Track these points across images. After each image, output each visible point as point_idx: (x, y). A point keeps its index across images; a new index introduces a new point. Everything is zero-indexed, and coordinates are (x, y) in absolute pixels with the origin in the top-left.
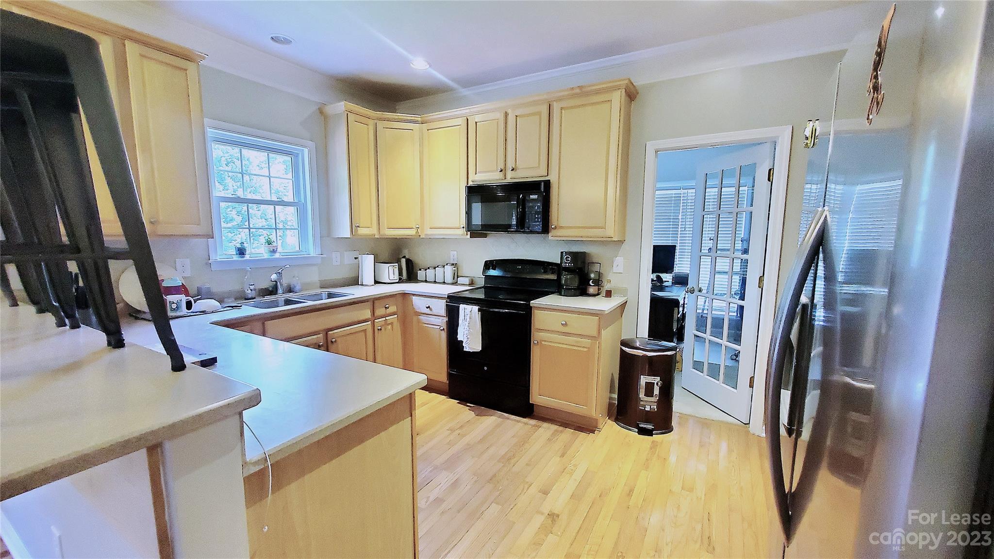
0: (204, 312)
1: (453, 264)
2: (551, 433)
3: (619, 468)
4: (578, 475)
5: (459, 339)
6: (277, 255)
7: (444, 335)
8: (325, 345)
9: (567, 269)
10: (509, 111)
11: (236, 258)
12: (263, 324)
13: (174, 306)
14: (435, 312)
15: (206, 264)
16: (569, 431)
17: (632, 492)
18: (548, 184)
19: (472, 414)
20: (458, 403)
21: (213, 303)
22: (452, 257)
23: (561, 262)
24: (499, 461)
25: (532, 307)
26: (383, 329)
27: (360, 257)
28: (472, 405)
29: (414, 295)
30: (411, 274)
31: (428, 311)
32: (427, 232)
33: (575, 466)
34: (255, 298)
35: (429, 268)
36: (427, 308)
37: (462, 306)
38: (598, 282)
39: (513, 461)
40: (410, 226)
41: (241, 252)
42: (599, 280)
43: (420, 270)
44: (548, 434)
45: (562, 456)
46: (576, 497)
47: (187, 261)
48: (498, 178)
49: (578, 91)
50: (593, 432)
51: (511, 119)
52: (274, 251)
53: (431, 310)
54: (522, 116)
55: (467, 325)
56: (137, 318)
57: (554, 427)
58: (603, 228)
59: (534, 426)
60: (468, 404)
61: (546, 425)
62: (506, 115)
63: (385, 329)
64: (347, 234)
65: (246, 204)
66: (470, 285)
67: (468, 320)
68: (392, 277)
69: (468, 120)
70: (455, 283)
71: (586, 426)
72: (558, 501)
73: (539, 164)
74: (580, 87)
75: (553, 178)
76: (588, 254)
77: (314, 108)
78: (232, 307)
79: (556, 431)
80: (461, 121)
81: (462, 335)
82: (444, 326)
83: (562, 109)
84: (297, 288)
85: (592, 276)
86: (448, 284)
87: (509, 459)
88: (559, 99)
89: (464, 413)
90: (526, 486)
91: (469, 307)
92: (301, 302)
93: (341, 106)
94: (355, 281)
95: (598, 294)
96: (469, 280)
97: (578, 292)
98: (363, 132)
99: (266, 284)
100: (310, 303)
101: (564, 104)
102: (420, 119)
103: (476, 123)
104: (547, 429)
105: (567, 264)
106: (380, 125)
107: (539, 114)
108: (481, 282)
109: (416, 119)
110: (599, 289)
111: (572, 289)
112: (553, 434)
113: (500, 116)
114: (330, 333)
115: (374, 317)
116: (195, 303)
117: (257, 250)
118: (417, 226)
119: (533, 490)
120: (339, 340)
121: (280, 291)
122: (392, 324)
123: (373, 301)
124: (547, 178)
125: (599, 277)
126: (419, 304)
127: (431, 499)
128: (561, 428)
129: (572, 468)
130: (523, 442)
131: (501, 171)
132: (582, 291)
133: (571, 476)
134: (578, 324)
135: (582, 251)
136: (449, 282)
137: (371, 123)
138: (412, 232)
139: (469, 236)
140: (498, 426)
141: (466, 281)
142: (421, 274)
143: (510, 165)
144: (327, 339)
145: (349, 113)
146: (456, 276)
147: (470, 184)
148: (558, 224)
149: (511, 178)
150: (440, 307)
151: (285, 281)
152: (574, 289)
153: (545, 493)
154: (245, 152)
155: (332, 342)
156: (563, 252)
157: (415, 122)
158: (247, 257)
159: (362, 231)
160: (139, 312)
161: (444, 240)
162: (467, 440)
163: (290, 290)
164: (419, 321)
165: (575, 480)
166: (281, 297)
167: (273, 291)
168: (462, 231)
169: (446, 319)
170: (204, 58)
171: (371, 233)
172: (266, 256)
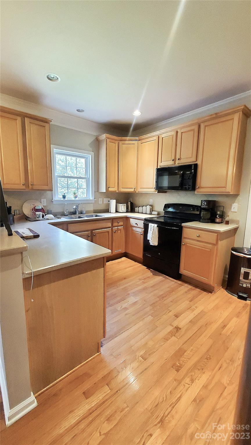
0: (48, 219)
1: (150, 205)
2: (188, 289)
3: (221, 313)
4: (197, 312)
5: (148, 239)
6: (77, 199)
7: (142, 237)
8: (91, 236)
9: (204, 209)
10: (179, 131)
11: (62, 199)
12: (67, 225)
13: (38, 216)
14: (139, 226)
15: (52, 201)
16: (198, 290)
17: (224, 327)
18: (196, 166)
19: (152, 274)
20: (146, 268)
21: (51, 216)
22: (150, 202)
23: (201, 206)
24: (158, 297)
25: (182, 226)
26: (116, 232)
27: (110, 200)
28: (152, 270)
29: (131, 218)
30: (132, 209)
31: (136, 225)
32: (139, 190)
33: (196, 307)
34: (68, 215)
35: (140, 207)
36: (136, 224)
37: (150, 224)
38: (222, 216)
39: (165, 298)
40: (132, 187)
41: (64, 197)
42: (222, 215)
43: (136, 207)
44: (186, 289)
45: (191, 301)
46: (192, 322)
47: (45, 200)
48: (171, 164)
49: (214, 116)
50: (211, 292)
51: (179, 134)
52: (76, 197)
53: (137, 225)
54: (184, 132)
55: (152, 233)
56: (27, 220)
57: (190, 287)
58: (225, 187)
59: (180, 284)
60: (151, 269)
61: (186, 285)
62: (177, 132)
63: (117, 232)
64: (105, 191)
65: (67, 178)
66: (157, 215)
67: (152, 230)
68: (123, 210)
69: (159, 137)
70: (151, 214)
71: (207, 289)
72: (183, 322)
73: (192, 156)
74: (216, 114)
75: (199, 162)
76: (217, 201)
77: (94, 138)
78: (58, 218)
79: (191, 289)
80: (156, 138)
81: (149, 237)
82: (142, 233)
83: (205, 126)
84: (84, 212)
85: (218, 213)
86: (148, 214)
87: (163, 297)
88: (204, 122)
89: (149, 273)
90: (168, 312)
91: (153, 225)
92: (83, 218)
93: (104, 136)
94: (107, 211)
95: (222, 223)
96: (157, 213)
97: (209, 221)
98: (114, 146)
99: (72, 210)
100: (86, 218)
101: (206, 124)
102: (138, 139)
103: (163, 138)
104: (186, 287)
105: (204, 206)
106: (121, 143)
107: (193, 130)
108: (163, 214)
109: (136, 139)
110: (222, 220)
111: (206, 219)
112: (189, 290)
113: (174, 133)
114: (93, 231)
115: (113, 226)
116: (45, 216)
117: (70, 197)
118: (135, 187)
119: (171, 314)
120: (97, 234)
121: (77, 213)
122: (120, 230)
123: (113, 220)
124: (196, 163)
125: (223, 213)
126: (133, 222)
127: (123, 307)
128: (194, 288)
129: (195, 308)
130: (172, 290)
131: (173, 160)
132: (212, 220)
133: (192, 312)
134: (206, 237)
135: (214, 200)
136: (148, 213)
137: (117, 142)
138: (132, 190)
139: (157, 192)
140: (162, 281)
141: (156, 213)
142: (137, 209)
143: (178, 157)
144: (92, 234)
145: (107, 139)
146: (152, 210)
147: (159, 167)
148: (200, 186)
149: (178, 163)
150: (141, 224)
151: (79, 209)
152: (207, 219)
153: (177, 316)
154: (68, 157)
155: (94, 235)
156: (202, 200)
157: (136, 140)
158: (66, 199)
159: (110, 189)
160: (28, 217)
161: (146, 194)
162: (145, 285)
163: (81, 213)
164: (132, 230)
165: (195, 314)
166: (78, 215)
167: (74, 213)
168: (154, 190)
169: (143, 230)
170: (51, 121)
171: (115, 190)
172: (73, 199)
